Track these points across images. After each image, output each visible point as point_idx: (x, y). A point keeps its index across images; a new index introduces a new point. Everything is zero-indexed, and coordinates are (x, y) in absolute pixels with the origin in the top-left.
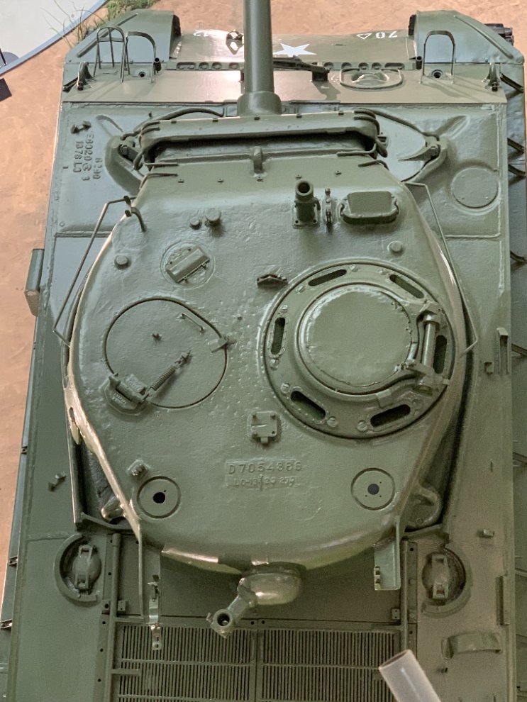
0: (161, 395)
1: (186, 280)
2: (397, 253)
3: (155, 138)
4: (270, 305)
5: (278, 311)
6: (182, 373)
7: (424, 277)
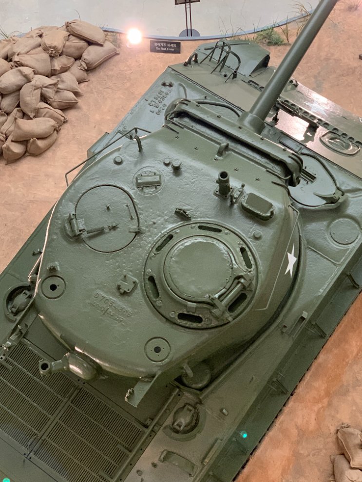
0: (90, 238)
1: (142, 188)
2: (256, 238)
3: (182, 108)
4: (174, 226)
5: (174, 231)
6: (108, 233)
7: (261, 259)
